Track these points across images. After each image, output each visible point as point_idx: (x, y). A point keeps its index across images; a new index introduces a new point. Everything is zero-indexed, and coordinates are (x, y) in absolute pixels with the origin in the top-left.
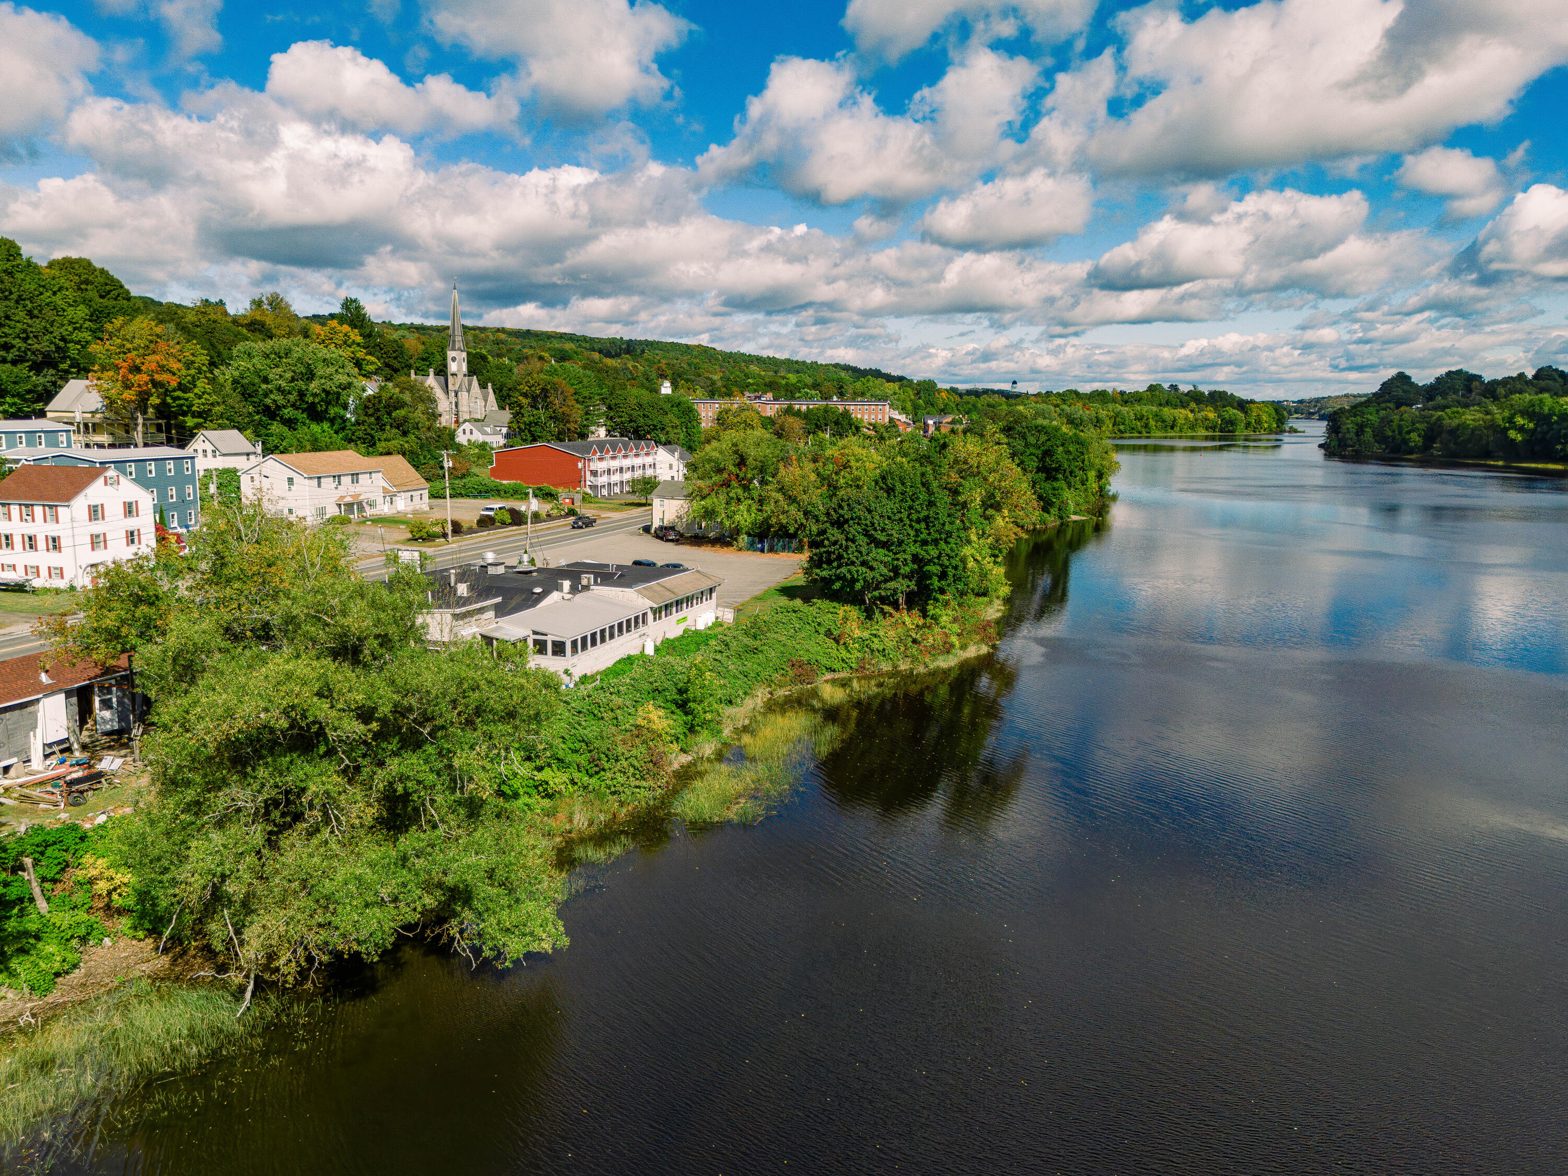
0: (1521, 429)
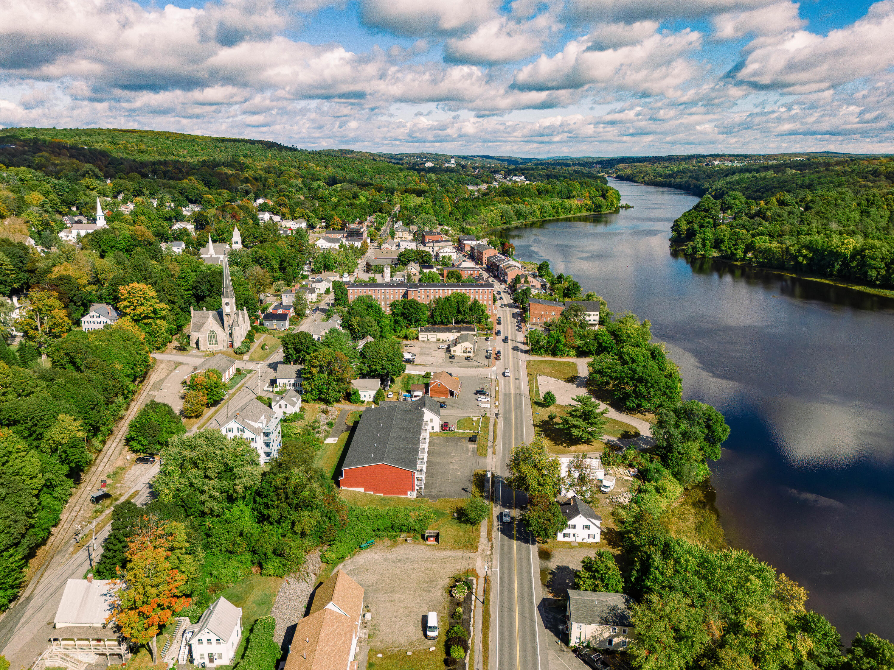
0: (805, 257)
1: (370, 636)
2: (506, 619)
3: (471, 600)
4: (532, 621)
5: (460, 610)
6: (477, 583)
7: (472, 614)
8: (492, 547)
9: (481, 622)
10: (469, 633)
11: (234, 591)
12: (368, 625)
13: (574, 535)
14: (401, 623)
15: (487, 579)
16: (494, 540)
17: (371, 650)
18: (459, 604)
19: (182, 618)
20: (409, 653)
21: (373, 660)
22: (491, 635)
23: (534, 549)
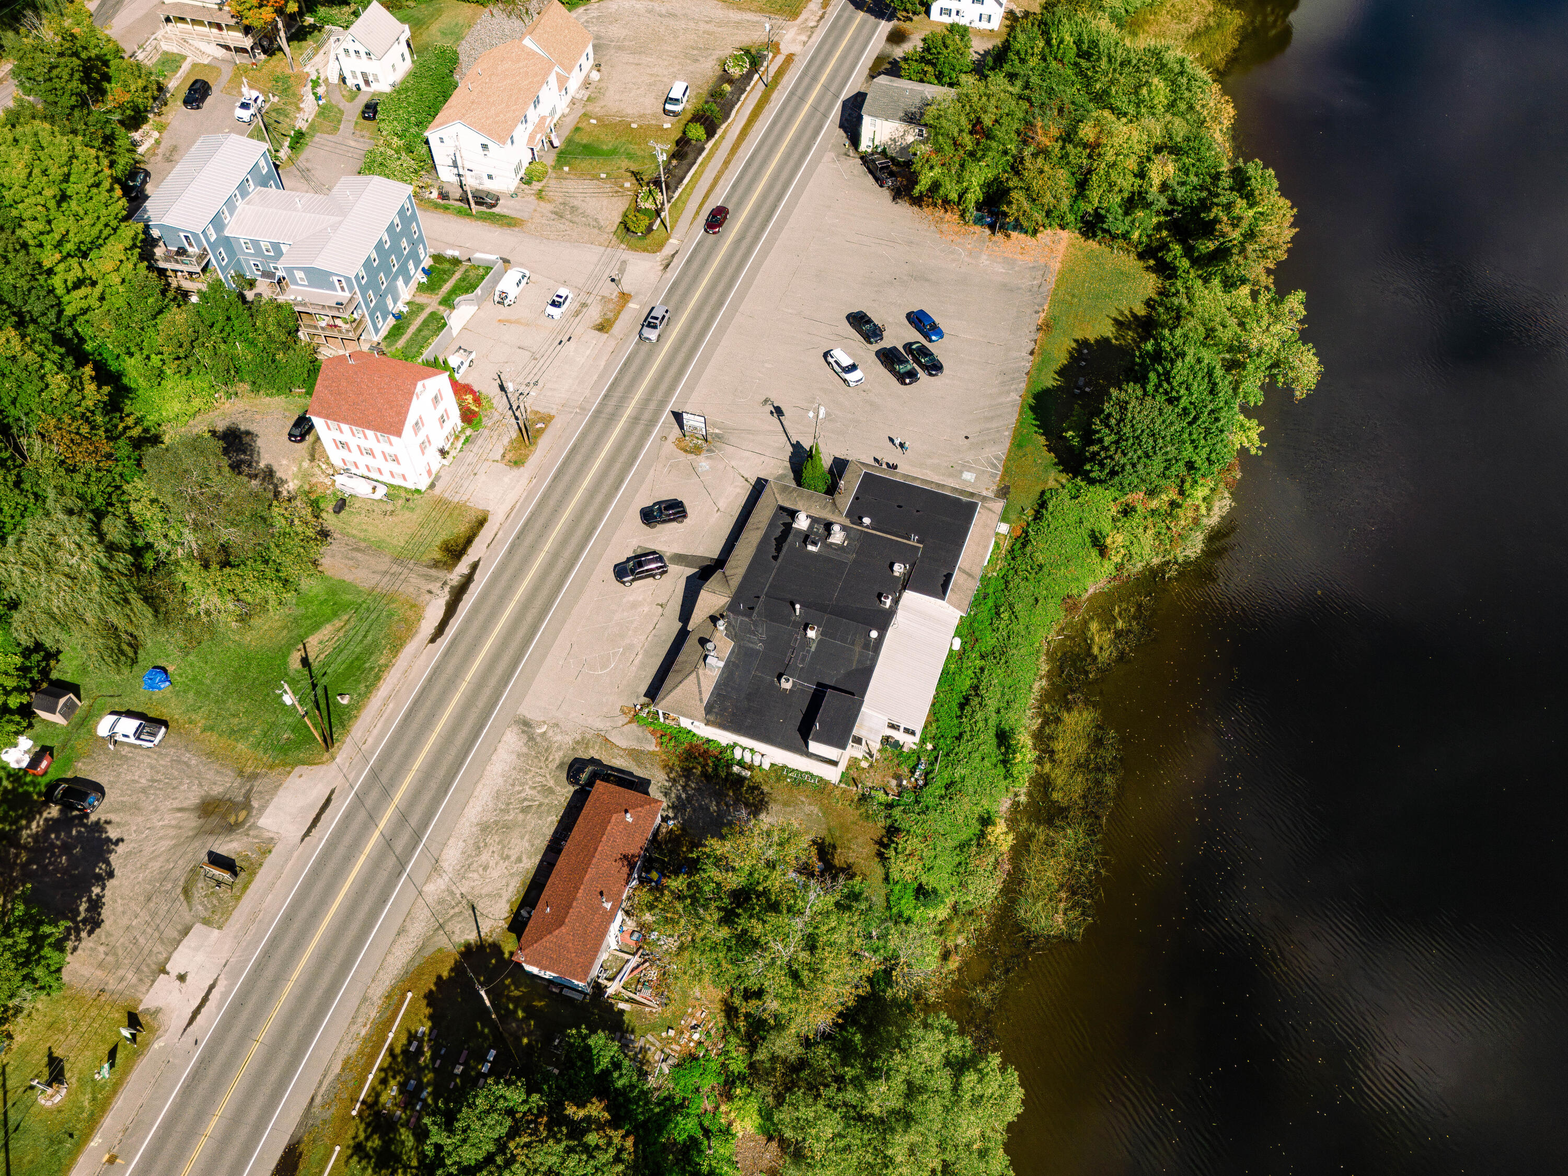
1: (589, 99)
2: (789, 110)
3: (751, 79)
4: (825, 116)
5: (727, 87)
6: (772, 61)
7: (743, 97)
8: (822, 18)
9: (752, 107)
10: (727, 116)
11: (414, 12)
12: (591, 88)
13: (958, 13)
14: (638, 92)
15: (790, 58)
16: (830, 9)
17: (585, 115)
18: (730, 81)
19: (334, 28)
20: (634, 126)
21: (583, 125)
22: (757, 125)
23: (885, 27)
